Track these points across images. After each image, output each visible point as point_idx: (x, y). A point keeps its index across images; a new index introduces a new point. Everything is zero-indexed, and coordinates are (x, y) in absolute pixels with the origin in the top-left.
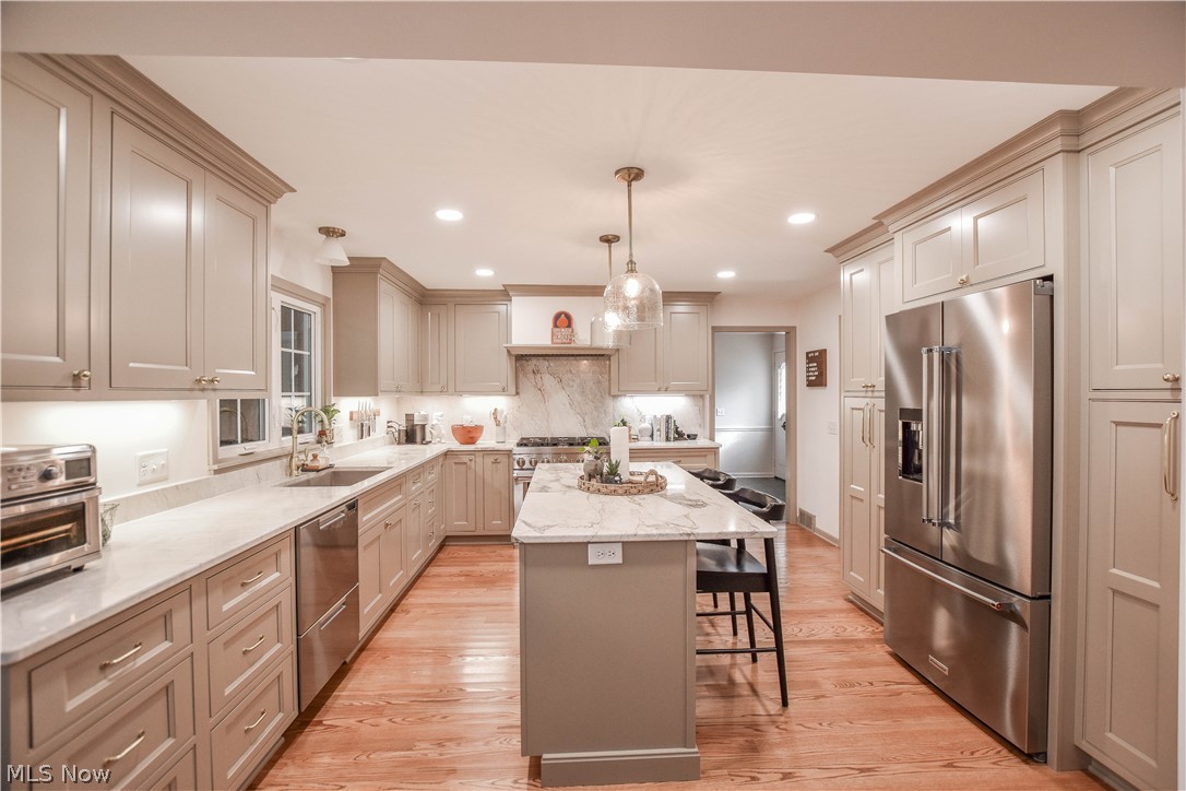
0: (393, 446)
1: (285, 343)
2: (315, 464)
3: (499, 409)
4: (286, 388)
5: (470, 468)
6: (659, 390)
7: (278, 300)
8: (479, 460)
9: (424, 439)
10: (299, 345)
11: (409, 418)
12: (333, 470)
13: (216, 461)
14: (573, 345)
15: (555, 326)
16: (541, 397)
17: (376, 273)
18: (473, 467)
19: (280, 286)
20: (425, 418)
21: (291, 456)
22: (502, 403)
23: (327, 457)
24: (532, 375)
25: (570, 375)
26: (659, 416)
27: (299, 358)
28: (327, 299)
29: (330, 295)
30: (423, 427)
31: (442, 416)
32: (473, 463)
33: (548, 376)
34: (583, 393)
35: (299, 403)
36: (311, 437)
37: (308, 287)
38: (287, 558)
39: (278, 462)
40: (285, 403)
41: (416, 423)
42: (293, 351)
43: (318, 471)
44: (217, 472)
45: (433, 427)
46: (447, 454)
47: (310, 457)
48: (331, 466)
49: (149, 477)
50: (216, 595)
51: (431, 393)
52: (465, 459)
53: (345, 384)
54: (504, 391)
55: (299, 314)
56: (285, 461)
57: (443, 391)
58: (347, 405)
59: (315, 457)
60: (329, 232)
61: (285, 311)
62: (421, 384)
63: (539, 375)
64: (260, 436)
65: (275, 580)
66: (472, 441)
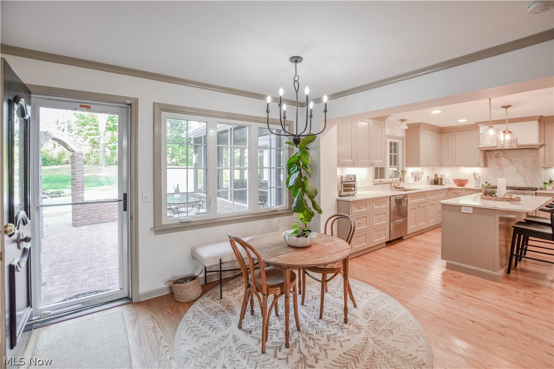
1: (391, 152)
2: (399, 187)
3: (476, 173)
4: (391, 164)
7: (389, 141)
9: (441, 183)
10: (395, 152)
11: (436, 175)
13: (374, 182)
16: (500, 168)
17: (419, 128)
19: (389, 137)
20: (442, 175)
21: (391, 183)
22: (478, 170)
23: (402, 185)
24: (495, 159)
25: (516, 158)
27: (395, 156)
28: (404, 137)
29: (404, 136)
30: (441, 179)
32: (461, 193)
33: (503, 159)
34: (524, 166)
35: (395, 169)
36: (398, 179)
37: (397, 135)
38: (388, 203)
39: (388, 185)
40: (391, 169)
41: (438, 177)
42: (393, 154)
44: (374, 185)
45: (446, 179)
46: (449, 189)
47: (397, 184)
50: (374, 204)
51: (445, 166)
52: (458, 192)
53: (409, 164)
54: (478, 165)
55: (395, 144)
57: (450, 166)
58: (410, 171)
59: (399, 184)
60: (402, 120)
61: (391, 144)
62: (440, 163)
63: (499, 158)
64: (384, 178)
65: (385, 206)
66: (463, 185)
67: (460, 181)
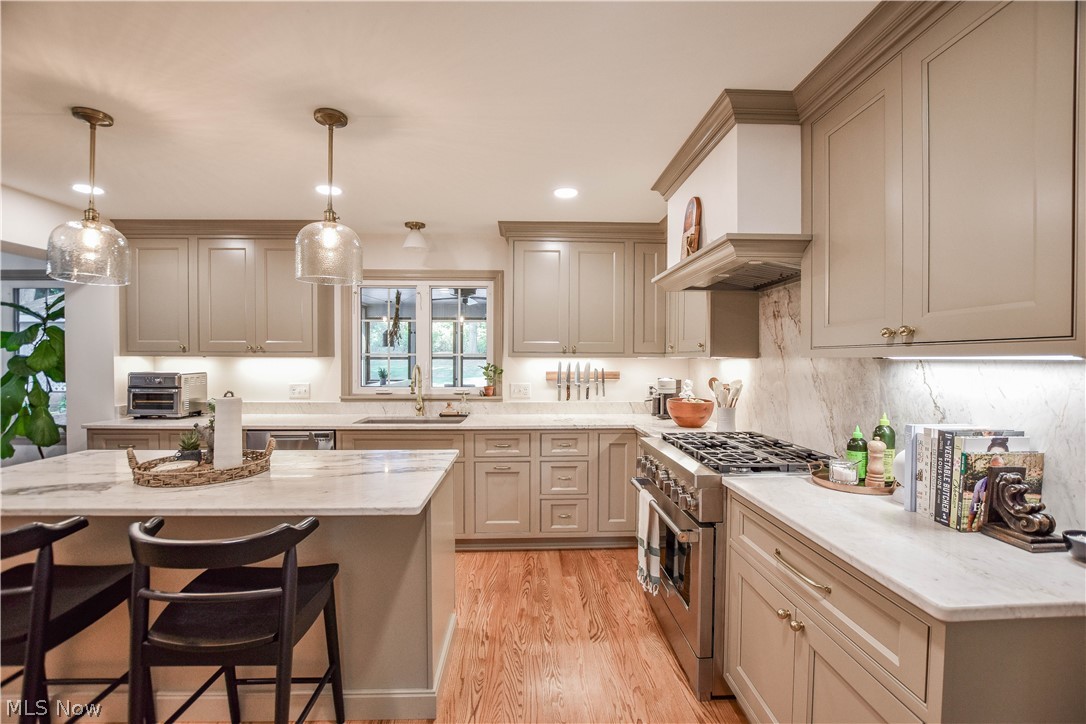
24: (773, 322)
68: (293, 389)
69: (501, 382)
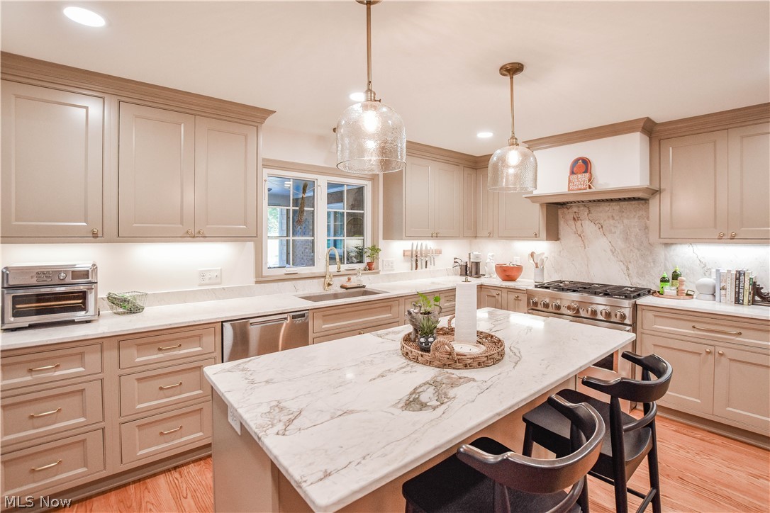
0: (456, 277)
5: (498, 301)
6: (720, 238)
8: (504, 295)
9: (478, 274)
11: (470, 256)
12: (364, 289)
13: (260, 276)
14: (594, 189)
15: (572, 173)
16: (581, 242)
18: (500, 300)
21: (325, 277)
22: (543, 247)
24: (572, 222)
25: (612, 222)
26: (724, 270)
30: (478, 264)
31: (493, 256)
32: (500, 297)
33: (588, 222)
34: (626, 239)
36: (362, 266)
41: (472, 261)
43: (347, 289)
44: (257, 282)
45: (484, 264)
46: (482, 287)
48: (364, 287)
49: (207, 281)
50: (130, 351)
51: (482, 238)
52: (494, 293)
54: (536, 236)
56: (323, 279)
57: (490, 236)
59: (349, 279)
62: (475, 231)
63: (580, 221)
66: (512, 279)
67: (505, 271)
68: (202, 275)
69: (378, 259)
